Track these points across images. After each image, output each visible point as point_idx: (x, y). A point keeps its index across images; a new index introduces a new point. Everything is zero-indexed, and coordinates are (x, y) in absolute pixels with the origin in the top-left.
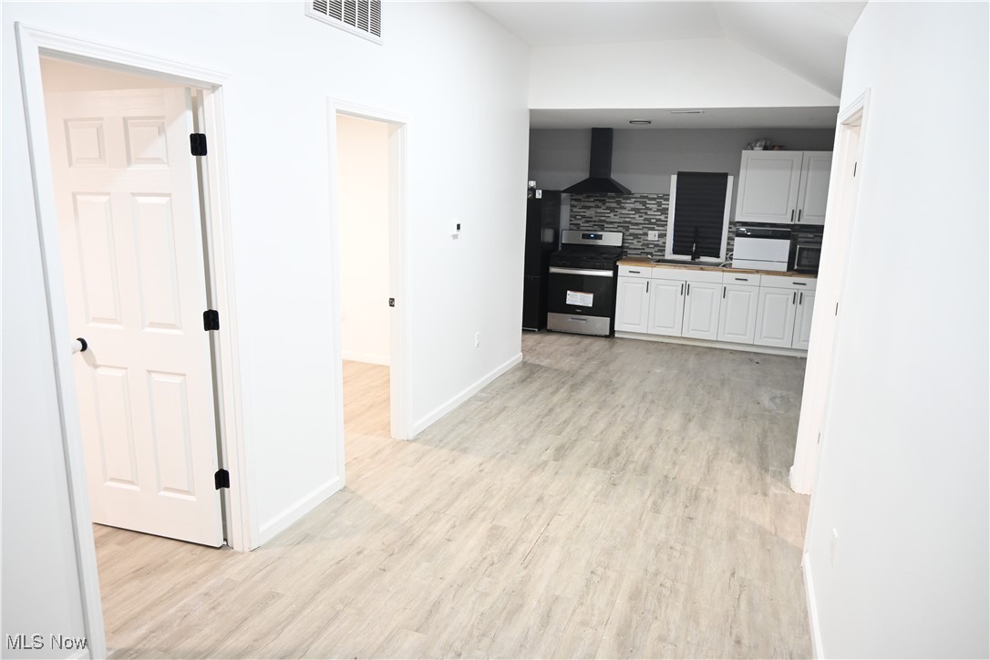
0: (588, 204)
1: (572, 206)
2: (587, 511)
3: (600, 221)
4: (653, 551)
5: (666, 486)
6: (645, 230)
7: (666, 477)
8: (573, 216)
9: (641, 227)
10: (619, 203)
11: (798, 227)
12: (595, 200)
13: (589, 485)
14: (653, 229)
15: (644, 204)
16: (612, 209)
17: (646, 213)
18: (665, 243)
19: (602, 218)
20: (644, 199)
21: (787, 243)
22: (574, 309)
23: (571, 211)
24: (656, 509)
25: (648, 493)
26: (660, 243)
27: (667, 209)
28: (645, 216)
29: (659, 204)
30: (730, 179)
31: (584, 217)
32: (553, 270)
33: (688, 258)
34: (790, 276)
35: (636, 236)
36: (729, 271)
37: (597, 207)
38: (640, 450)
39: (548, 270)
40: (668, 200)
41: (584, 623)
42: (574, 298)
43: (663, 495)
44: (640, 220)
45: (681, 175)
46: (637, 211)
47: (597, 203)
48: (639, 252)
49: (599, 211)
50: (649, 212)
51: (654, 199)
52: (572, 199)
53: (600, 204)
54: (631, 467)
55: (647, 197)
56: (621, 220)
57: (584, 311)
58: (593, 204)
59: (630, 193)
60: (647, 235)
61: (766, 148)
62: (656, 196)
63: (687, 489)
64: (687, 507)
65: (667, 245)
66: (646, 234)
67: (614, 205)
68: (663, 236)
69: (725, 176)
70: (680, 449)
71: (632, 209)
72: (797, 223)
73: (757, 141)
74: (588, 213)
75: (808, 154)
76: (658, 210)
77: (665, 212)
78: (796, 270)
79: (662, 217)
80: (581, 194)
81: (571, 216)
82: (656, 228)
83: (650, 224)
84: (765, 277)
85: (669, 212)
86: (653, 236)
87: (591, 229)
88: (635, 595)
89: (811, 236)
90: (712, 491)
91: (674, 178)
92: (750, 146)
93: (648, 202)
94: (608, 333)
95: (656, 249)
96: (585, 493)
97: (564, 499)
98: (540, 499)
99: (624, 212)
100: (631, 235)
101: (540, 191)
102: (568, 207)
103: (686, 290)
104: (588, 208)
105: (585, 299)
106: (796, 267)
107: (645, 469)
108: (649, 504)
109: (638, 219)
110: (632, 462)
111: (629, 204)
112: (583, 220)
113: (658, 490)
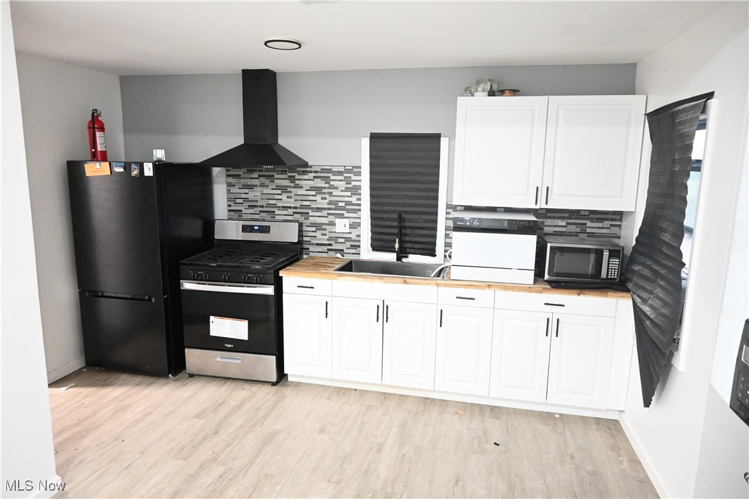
0: (250, 182)
1: (229, 185)
3: (269, 205)
6: (331, 218)
8: (232, 200)
9: (325, 213)
10: (292, 179)
11: (544, 212)
12: (260, 176)
14: (342, 216)
15: (327, 180)
16: (284, 189)
17: (330, 194)
18: (359, 236)
19: (271, 202)
20: (325, 173)
21: (531, 241)
22: (220, 344)
23: (229, 190)
26: (353, 236)
27: (359, 188)
28: (329, 198)
29: (348, 180)
30: (444, 142)
31: (246, 200)
32: (188, 285)
33: (391, 257)
34: (540, 292)
35: (319, 227)
36: (446, 285)
37: (263, 185)
39: (179, 285)
40: (359, 174)
42: (221, 327)
44: (324, 204)
45: (374, 137)
46: (318, 190)
47: (263, 180)
48: (325, 248)
49: (266, 191)
50: (335, 192)
51: (340, 173)
52: (228, 176)
53: (267, 182)
55: (329, 171)
56: (298, 204)
57: (237, 346)
58: (256, 182)
59: (306, 165)
60: (334, 225)
61: (492, 93)
62: (342, 169)
65: (362, 239)
66: (332, 224)
67: (286, 183)
68: (355, 226)
69: (437, 137)
71: (312, 189)
72: (544, 206)
73: (478, 82)
74: (251, 195)
75: (555, 100)
76: (347, 189)
77: (356, 190)
78: (548, 282)
79: (354, 200)
80: (240, 167)
81: (229, 199)
82: (346, 215)
83: (337, 209)
84: (501, 294)
85: (362, 191)
86: (342, 226)
87: (257, 217)
89: (564, 223)
91: (366, 143)
92: (469, 91)
93: (332, 178)
94: (274, 379)
95: (348, 244)
99: (300, 192)
100: (312, 225)
101: (150, 165)
102: (224, 187)
103: (383, 313)
104: (251, 187)
105: (236, 329)
106: (547, 277)
109: (320, 202)
111: (307, 182)
112: (246, 204)
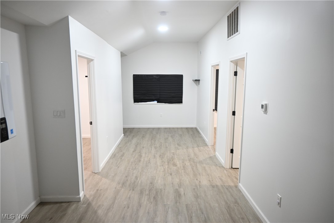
2: (156, 174)
4: (137, 168)
5: (133, 187)
7: (133, 190)
13: (159, 181)
24: (136, 178)
25: (140, 182)
38: (145, 203)
41: (148, 157)
43: (135, 182)
54: (147, 192)
63: (126, 186)
64: (127, 180)
70: (126, 208)
88: (140, 161)
90: (117, 188)
96: (159, 179)
97: (164, 176)
98: (171, 174)
107: (141, 192)
108: (139, 179)
110: (147, 195)
113: (136, 184)
